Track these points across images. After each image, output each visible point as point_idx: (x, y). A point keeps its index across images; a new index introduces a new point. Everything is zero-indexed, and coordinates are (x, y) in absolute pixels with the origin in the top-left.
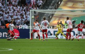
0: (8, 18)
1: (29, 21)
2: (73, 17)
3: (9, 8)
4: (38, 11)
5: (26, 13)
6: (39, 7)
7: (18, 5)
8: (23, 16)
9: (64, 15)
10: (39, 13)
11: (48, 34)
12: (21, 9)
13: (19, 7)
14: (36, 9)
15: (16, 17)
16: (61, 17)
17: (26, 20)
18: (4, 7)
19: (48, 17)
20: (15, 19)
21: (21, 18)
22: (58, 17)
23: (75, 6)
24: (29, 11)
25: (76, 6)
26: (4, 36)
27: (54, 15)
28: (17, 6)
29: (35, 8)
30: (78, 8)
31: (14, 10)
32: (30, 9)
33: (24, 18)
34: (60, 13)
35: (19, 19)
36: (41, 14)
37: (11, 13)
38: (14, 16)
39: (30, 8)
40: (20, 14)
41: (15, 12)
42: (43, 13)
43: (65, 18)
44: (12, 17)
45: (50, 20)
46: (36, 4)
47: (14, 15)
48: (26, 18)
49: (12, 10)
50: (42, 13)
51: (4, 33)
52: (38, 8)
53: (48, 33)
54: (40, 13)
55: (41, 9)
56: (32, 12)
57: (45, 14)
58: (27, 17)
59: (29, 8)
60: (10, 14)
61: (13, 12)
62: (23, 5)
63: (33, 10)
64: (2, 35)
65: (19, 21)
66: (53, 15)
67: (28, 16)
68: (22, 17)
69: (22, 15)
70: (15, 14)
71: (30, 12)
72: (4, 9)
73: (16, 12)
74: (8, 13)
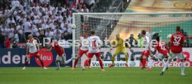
0: (31, 28)
1: (72, 35)
2: (154, 26)
3: (33, 9)
4: (88, 16)
5: (64, 20)
6: (89, 7)
7: (51, 4)
8: (60, 24)
9: (137, 22)
10: (89, 18)
11: (107, 58)
12: (57, 11)
13: (52, 8)
14: (85, 11)
15: (47, 26)
16: (131, 27)
17: (66, 31)
18: (25, 8)
19: (108, 26)
20: (44, 30)
21: (57, 28)
22: (126, 26)
23: (157, 6)
24: (72, 16)
25: (160, 7)
26: (23, 62)
27: (118, 23)
28: (48, 6)
29: (83, 10)
30: (162, 9)
31: (44, 14)
32: (74, 11)
33: (61, 29)
34: (130, 19)
35: (53, 30)
36: (94, 22)
37: (37, 18)
38: (43, 25)
39: (73, 9)
40: (53, 21)
41: (44, 17)
42: (97, 19)
43: (139, 28)
44: (38, 26)
45: (111, 32)
46: (84, 3)
47: (43, 22)
48: (65, 29)
49: (40, 14)
50: (95, 19)
51: (24, 57)
52: (87, 10)
53: (107, 55)
54: (92, 19)
55: (93, 12)
56: (76, 18)
57: (101, 21)
58: (66, 26)
59: (71, 10)
60: (36, 21)
61: (41, 17)
62: (59, 4)
63: (79, 13)
64: (21, 61)
65: (51, 33)
66: (115, 22)
67: (70, 25)
68: (59, 27)
69: (57, 23)
70: (45, 21)
71: (74, 16)
72: (24, 13)
73: (47, 16)
74: (32, 18)
